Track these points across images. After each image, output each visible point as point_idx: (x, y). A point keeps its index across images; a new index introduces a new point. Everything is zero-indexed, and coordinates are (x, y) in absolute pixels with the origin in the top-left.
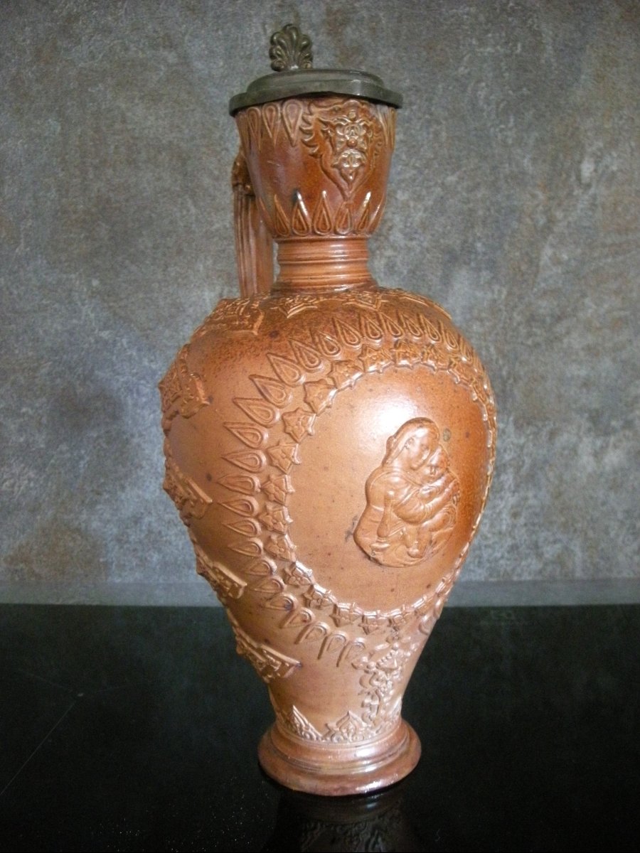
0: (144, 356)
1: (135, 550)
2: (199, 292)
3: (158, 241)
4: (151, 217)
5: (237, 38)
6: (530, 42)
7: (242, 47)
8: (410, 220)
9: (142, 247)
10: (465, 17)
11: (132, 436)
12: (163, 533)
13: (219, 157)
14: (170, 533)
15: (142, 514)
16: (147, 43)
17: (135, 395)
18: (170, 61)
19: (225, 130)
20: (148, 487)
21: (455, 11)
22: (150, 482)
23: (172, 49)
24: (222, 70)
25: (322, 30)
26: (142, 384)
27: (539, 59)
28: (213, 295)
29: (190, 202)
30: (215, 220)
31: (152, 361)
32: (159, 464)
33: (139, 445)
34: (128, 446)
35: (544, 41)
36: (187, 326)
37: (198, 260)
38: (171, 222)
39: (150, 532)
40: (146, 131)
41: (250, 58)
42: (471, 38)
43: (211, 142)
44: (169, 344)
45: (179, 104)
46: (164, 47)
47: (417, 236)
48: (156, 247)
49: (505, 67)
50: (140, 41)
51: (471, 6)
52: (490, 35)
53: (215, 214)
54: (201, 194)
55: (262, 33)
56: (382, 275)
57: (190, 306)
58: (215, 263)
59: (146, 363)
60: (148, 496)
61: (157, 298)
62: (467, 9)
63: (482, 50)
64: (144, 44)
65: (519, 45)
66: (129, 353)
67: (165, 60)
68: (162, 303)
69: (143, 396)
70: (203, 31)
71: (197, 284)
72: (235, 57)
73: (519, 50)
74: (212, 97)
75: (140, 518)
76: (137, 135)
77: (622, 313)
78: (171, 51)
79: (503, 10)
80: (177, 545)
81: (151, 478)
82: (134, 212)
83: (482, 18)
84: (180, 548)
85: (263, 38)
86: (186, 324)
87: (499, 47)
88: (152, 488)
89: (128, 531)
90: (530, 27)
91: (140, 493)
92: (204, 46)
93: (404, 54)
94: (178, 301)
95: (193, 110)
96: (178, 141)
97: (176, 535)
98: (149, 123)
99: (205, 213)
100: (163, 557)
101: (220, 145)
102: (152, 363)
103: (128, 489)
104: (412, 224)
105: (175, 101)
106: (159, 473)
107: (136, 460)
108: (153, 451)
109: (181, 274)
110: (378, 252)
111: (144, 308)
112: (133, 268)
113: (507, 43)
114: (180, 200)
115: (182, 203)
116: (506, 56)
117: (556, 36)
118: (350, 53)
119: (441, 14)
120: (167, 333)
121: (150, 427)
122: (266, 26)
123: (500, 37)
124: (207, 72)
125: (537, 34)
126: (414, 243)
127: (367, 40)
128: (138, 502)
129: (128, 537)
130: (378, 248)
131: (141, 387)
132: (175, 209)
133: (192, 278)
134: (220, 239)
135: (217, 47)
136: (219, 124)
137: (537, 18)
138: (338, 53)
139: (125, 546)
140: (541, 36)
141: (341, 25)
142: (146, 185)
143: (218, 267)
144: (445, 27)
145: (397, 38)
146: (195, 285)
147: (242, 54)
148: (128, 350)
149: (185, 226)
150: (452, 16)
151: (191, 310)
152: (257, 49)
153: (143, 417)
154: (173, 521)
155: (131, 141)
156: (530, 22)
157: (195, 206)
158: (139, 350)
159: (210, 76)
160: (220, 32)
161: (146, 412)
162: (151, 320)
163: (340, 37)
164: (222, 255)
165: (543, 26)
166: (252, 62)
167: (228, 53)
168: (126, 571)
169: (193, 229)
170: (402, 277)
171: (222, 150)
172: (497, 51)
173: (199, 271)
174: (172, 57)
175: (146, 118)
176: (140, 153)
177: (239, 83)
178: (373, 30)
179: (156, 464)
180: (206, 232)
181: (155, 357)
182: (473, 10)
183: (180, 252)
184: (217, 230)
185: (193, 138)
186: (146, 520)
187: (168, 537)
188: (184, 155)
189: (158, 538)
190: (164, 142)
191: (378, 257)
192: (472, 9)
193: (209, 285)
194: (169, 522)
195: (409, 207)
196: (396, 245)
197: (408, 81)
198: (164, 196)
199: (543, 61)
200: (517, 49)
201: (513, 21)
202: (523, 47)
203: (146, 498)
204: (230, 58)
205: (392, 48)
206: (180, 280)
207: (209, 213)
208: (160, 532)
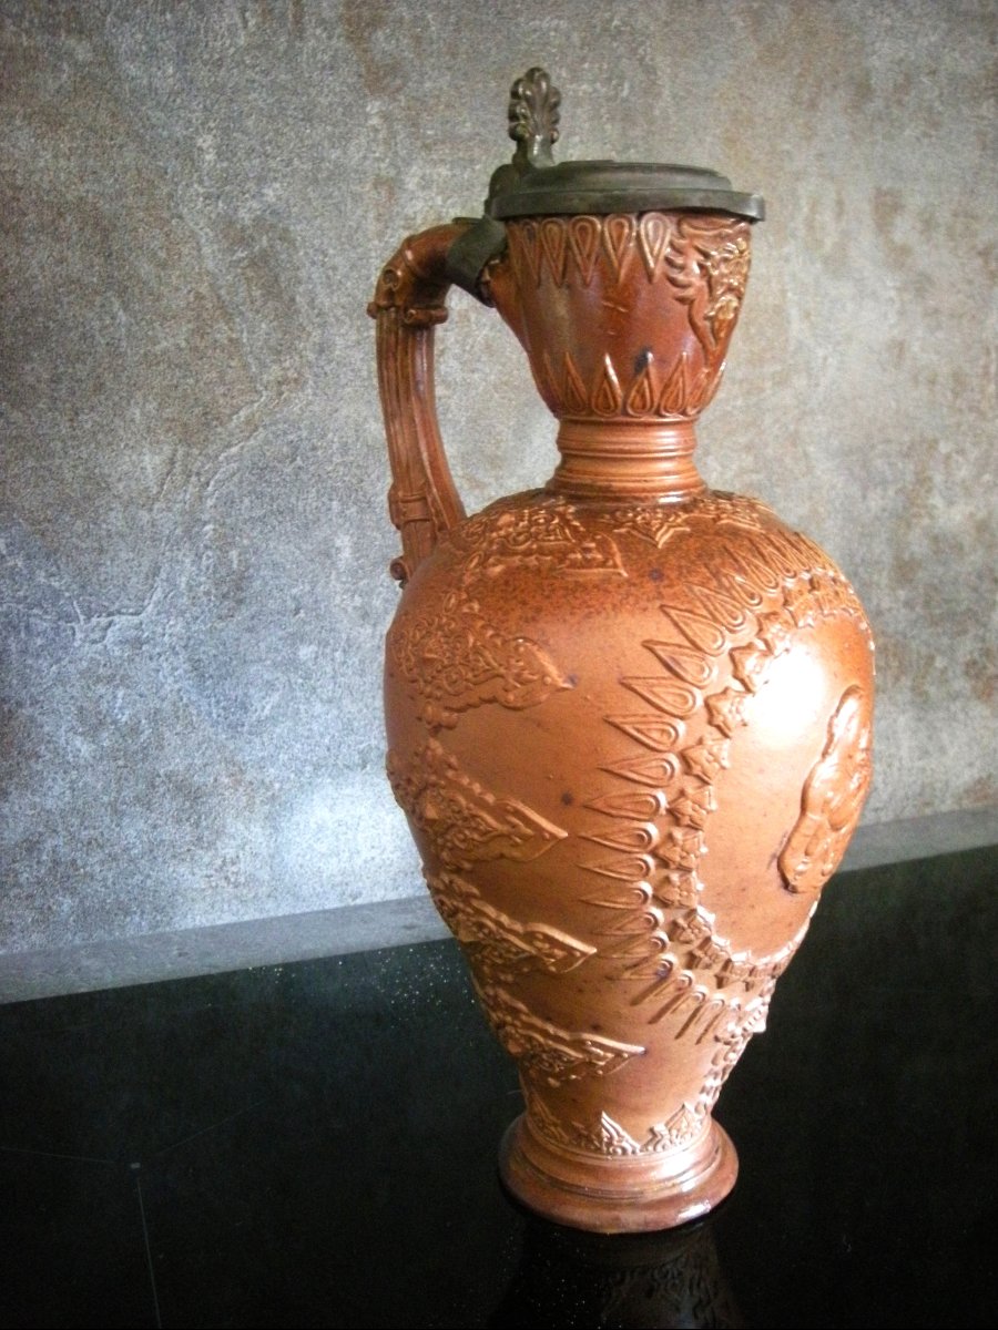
0: (40, 568)
1: (30, 896)
2: (134, 457)
3: (61, 369)
4: (47, 328)
5: (198, 29)
6: (642, 82)
7: (206, 46)
8: (470, 341)
9: (31, 380)
10: (552, 34)
11: (20, 704)
12: (79, 862)
13: (166, 229)
14: (91, 860)
15: (41, 834)
16: (36, 21)
17: (23, 635)
18: (80, 57)
19: (177, 184)
20: (50, 788)
21: (537, 22)
22: (54, 780)
23: (84, 36)
24: (171, 81)
25: (338, 31)
26: (35, 615)
27: (651, 107)
28: (157, 459)
29: (117, 305)
30: (161, 335)
31: (53, 575)
32: (69, 748)
33: (32, 719)
34: (12, 723)
35: (659, 82)
36: (113, 514)
37: (132, 402)
38: (84, 337)
39: (56, 863)
40: (36, 178)
41: (220, 66)
42: (561, 67)
43: (152, 203)
44: (84, 546)
45: (96, 133)
46: (69, 32)
47: (479, 365)
48: (56, 380)
49: (607, 116)
50: (23, 15)
51: (560, 18)
52: (586, 66)
53: (161, 325)
54: (137, 290)
55: (240, 25)
57: (120, 480)
58: (160, 407)
59: (41, 577)
60: (50, 803)
61: (60, 467)
62: (556, 22)
63: (574, 86)
64: (31, 22)
65: (626, 85)
66: (11, 563)
67: (70, 54)
68: (68, 476)
69: (39, 634)
70: (138, 11)
71: (131, 443)
72: (194, 61)
73: (625, 93)
74: (153, 127)
75: (38, 842)
76: (19, 183)
77: (755, 477)
78: (81, 40)
79: (605, 30)
80: (105, 879)
81: (56, 773)
82: (16, 318)
83: (575, 38)
84: (109, 883)
85: (242, 33)
86: (111, 509)
87: (598, 85)
88: (57, 790)
89: (17, 865)
90: (642, 60)
91: (38, 800)
92: (139, 36)
93: (463, 83)
94: (97, 471)
95: (121, 147)
96: (94, 197)
97: (102, 863)
98: (42, 164)
99: (144, 323)
100: (81, 902)
101: (169, 208)
102: (52, 579)
103: (15, 794)
104: (472, 347)
105: (90, 129)
106: (69, 763)
107: (28, 746)
108: (58, 726)
109: (102, 427)
111: (36, 486)
112: (16, 415)
113: (609, 79)
114: (98, 300)
115: (103, 306)
116: (609, 99)
117: (676, 76)
118: (382, 73)
119: (517, 25)
120: (79, 526)
121: (50, 687)
122: (247, 14)
123: (600, 69)
124: (145, 82)
125: (650, 70)
126: (476, 376)
127: (409, 55)
128: (33, 815)
129: (16, 876)
131: (32, 620)
132: (91, 315)
133: (121, 432)
134: (169, 367)
135: (163, 41)
136: (166, 173)
137: (650, 46)
138: (363, 70)
139: (12, 894)
140: (656, 74)
141: (368, 25)
142: (36, 271)
143: (167, 413)
144: (523, 47)
145: (454, 55)
146: (127, 445)
147: (206, 57)
148: (8, 558)
149: (108, 344)
150: (535, 31)
151: (121, 486)
152: (232, 50)
153: (39, 671)
154: (96, 840)
155: (10, 193)
156: (641, 51)
157: (125, 310)
158: (28, 557)
159: (150, 90)
160: (168, 16)
161: (43, 664)
162: (50, 505)
163: (365, 45)
164: (173, 394)
165: (659, 59)
166: (222, 72)
167: (181, 53)
168: (14, 934)
169: (122, 350)
170: (458, 429)
171: (172, 218)
172: (595, 91)
173: (133, 420)
174: (83, 52)
175: (35, 155)
176: (25, 215)
177: (201, 106)
178: (418, 40)
179: (64, 749)
180: (146, 354)
181: (58, 568)
182: (563, 24)
183: (99, 388)
184: (164, 352)
185: (121, 194)
186: (49, 844)
187: (88, 869)
188: (106, 222)
189: (71, 872)
190: (69, 197)
192: (562, 22)
193: (151, 444)
194: (90, 843)
195: (469, 320)
196: (450, 379)
197: (468, 124)
198: (70, 293)
199: (657, 112)
200: (622, 90)
201: (618, 47)
202: (632, 87)
203: (48, 807)
204: (185, 61)
205: (446, 72)
206: (100, 436)
207: (151, 322)
208: (74, 862)
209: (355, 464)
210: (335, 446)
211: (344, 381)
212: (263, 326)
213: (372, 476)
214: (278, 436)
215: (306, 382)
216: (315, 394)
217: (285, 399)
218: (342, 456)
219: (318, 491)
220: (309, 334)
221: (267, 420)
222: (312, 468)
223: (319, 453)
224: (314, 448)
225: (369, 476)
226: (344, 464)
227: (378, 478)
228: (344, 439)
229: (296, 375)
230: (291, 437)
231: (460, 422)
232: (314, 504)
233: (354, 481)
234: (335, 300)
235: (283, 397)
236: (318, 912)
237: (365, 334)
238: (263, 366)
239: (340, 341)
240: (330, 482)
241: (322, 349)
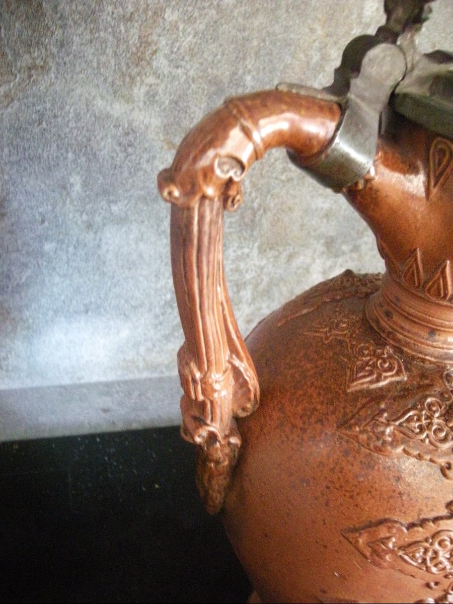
8: (177, 44)
47: (183, 63)
56: (141, 104)
104: (179, 49)
110: (138, 78)
126: (179, 71)
130: (139, 74)
170: (163, 107)
191: (138, 84)
195: (178, 29)
196: (160, 72)
209: (85, 129)
210: (71, 116)
211: (78, 69)
212: (17, 25)
213: (98, 138)
214: (28, 107)
215: (50, 69)
216: (56, 78)
217: (34, 81)
218: (76, 122)
219: (58, 146)
220: (53, 33)
221: (20, 95)
222: (54, 130)
223: (59, 120)
224: (55, 116)
225: (95, 137)
226: (77, 128)
227: (102, 139)
228: (78, 111)
229: (42, 63)
230: (38, 108)
231: (164, 103)
232: (55, 155)
233: (84, 140)
234: (74, 7)
235: (32, 80)
236: (56, 387)
237: (96, 35)
238: (16, 55)
239: (76, 39)
240: (66, 140)
241: (62, 45)
